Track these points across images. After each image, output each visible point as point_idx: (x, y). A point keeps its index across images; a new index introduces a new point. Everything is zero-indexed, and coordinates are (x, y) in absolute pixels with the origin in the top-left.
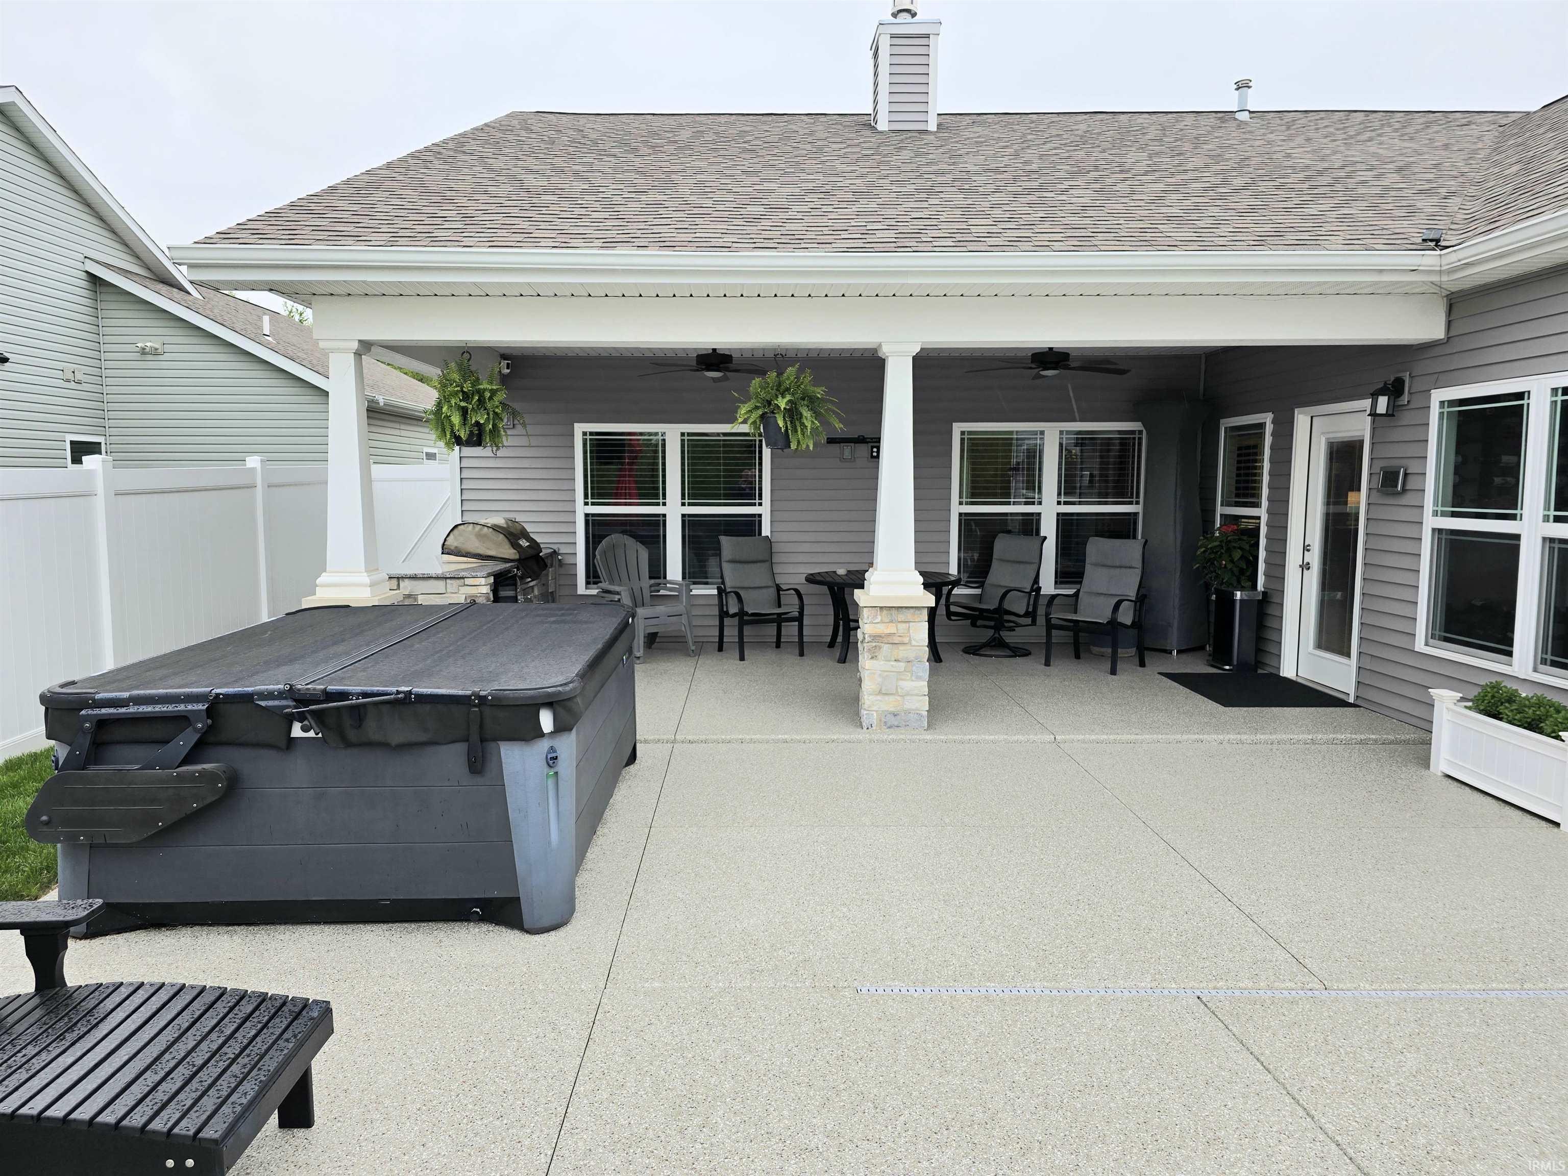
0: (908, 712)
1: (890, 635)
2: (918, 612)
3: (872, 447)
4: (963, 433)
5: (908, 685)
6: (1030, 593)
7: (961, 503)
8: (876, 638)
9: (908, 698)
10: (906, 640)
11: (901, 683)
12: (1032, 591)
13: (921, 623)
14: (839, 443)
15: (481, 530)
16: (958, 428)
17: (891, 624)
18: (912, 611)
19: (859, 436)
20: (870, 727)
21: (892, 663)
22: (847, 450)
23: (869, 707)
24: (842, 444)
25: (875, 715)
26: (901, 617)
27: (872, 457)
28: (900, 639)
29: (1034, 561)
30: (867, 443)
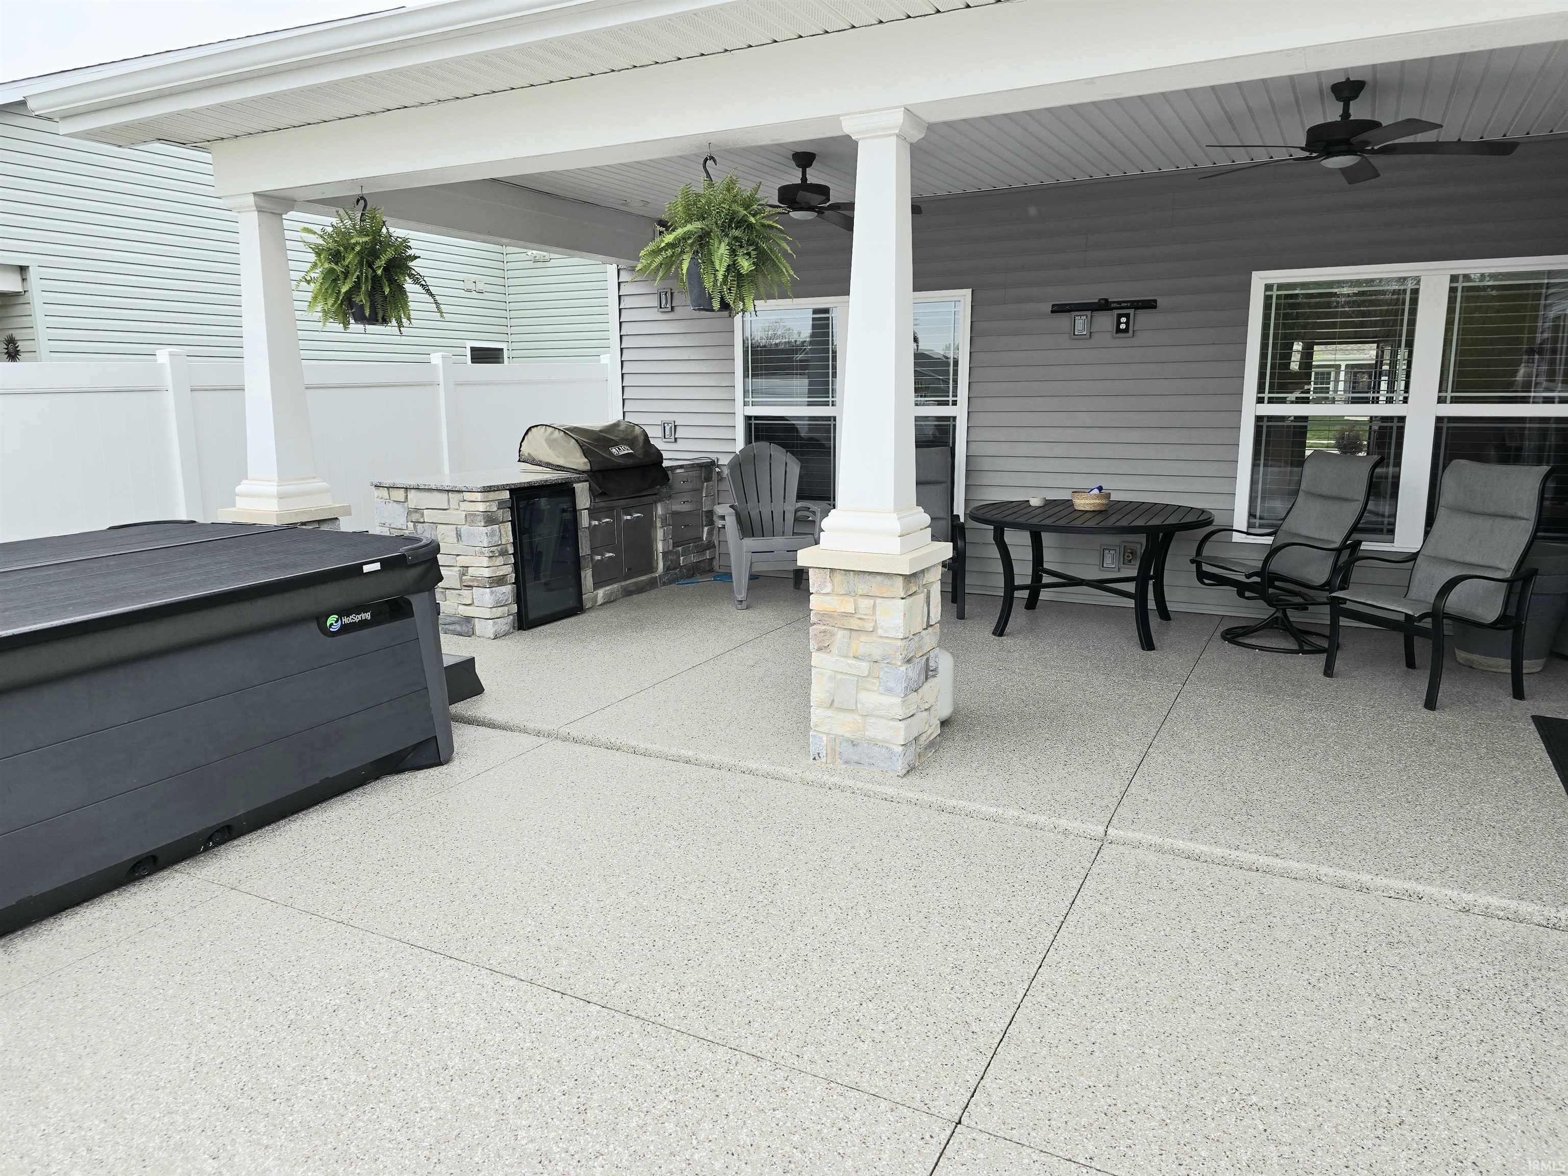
0: (873, 742)
1: (846, 615)
2: (887, 581)
3: (1120, 316)
4: (1268, 287)
5: (872, 698)
6: (1339, 551)
7: (1260, 401)
8: (826, 616)
9: (873, 720)
10: (869, 626)
11: (863, 696)
12: (1344, 546)
13: (894, 601)
14: (1069, 311)
15: (552, 433)
16: (1260, 280)
17: (846, 598)
18: (879, 578)
19: (1100, 300)
20: (817, 758)
21: (850, 661)
22: (1081, 322)
23: (816, 726)
24: (1074, 313)
25: (825, 739)
26: (862, 586)
27: (1119, 330)
28: (860, 623)
29: (1356, 497)
30: (1112, 309)
